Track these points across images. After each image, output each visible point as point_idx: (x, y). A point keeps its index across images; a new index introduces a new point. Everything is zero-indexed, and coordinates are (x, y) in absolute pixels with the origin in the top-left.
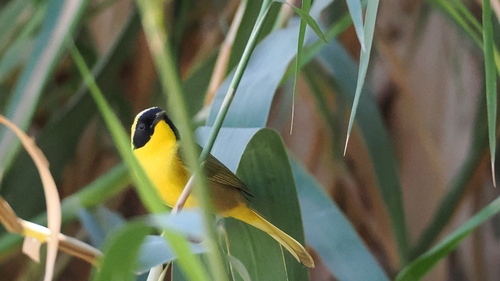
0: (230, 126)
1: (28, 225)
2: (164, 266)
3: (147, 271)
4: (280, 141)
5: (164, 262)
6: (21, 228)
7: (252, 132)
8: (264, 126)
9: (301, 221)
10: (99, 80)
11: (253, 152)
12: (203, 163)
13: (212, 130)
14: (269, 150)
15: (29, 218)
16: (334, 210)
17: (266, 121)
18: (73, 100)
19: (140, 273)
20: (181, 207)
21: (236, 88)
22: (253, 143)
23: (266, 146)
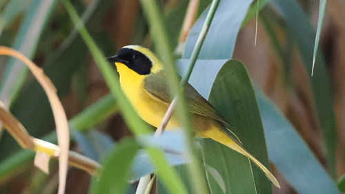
0: (203, 58)
1: (39, 143)
2: (152, 176)
3: (137, 180)
5: (151, 172)
6: (33, 145)
8: (230, 59)
9: (263, 135)
10: (89, 25)
11: (221, 79)
12: (183, 88)
13: (189, 62)
14: (235, 76)
15: (39, 136)
16: (290, 128)
17: (232, 54)
18: (67, 42)
19: (132, 182)
20: (164, 127)
21: (209, 25)
22: (222, 72)
23: (233, 74)
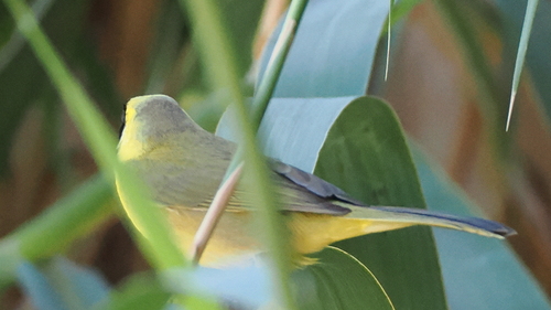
4: (392, 119)
7: (340, 104)
8: (363, 93)
9: (438, 269)
10: (48, 23)
11: (341, 141)
14: (371, 136)
17: (365, 85)
20: (200, 251)
21: (298, 19)
22: (342, 125)
23: (366, 130)
